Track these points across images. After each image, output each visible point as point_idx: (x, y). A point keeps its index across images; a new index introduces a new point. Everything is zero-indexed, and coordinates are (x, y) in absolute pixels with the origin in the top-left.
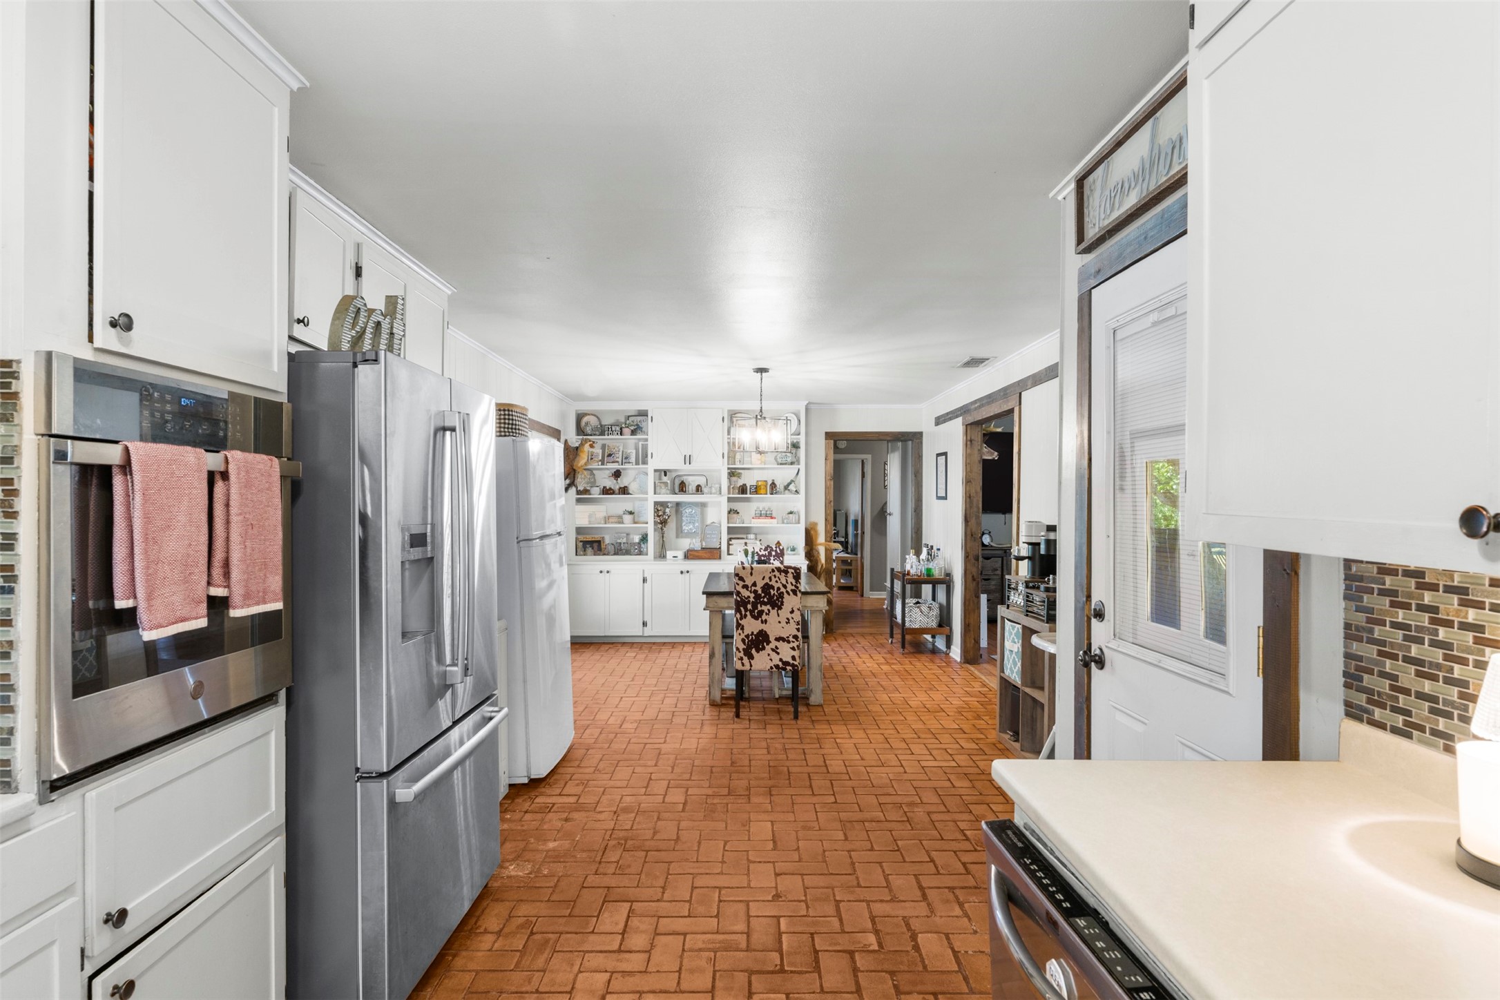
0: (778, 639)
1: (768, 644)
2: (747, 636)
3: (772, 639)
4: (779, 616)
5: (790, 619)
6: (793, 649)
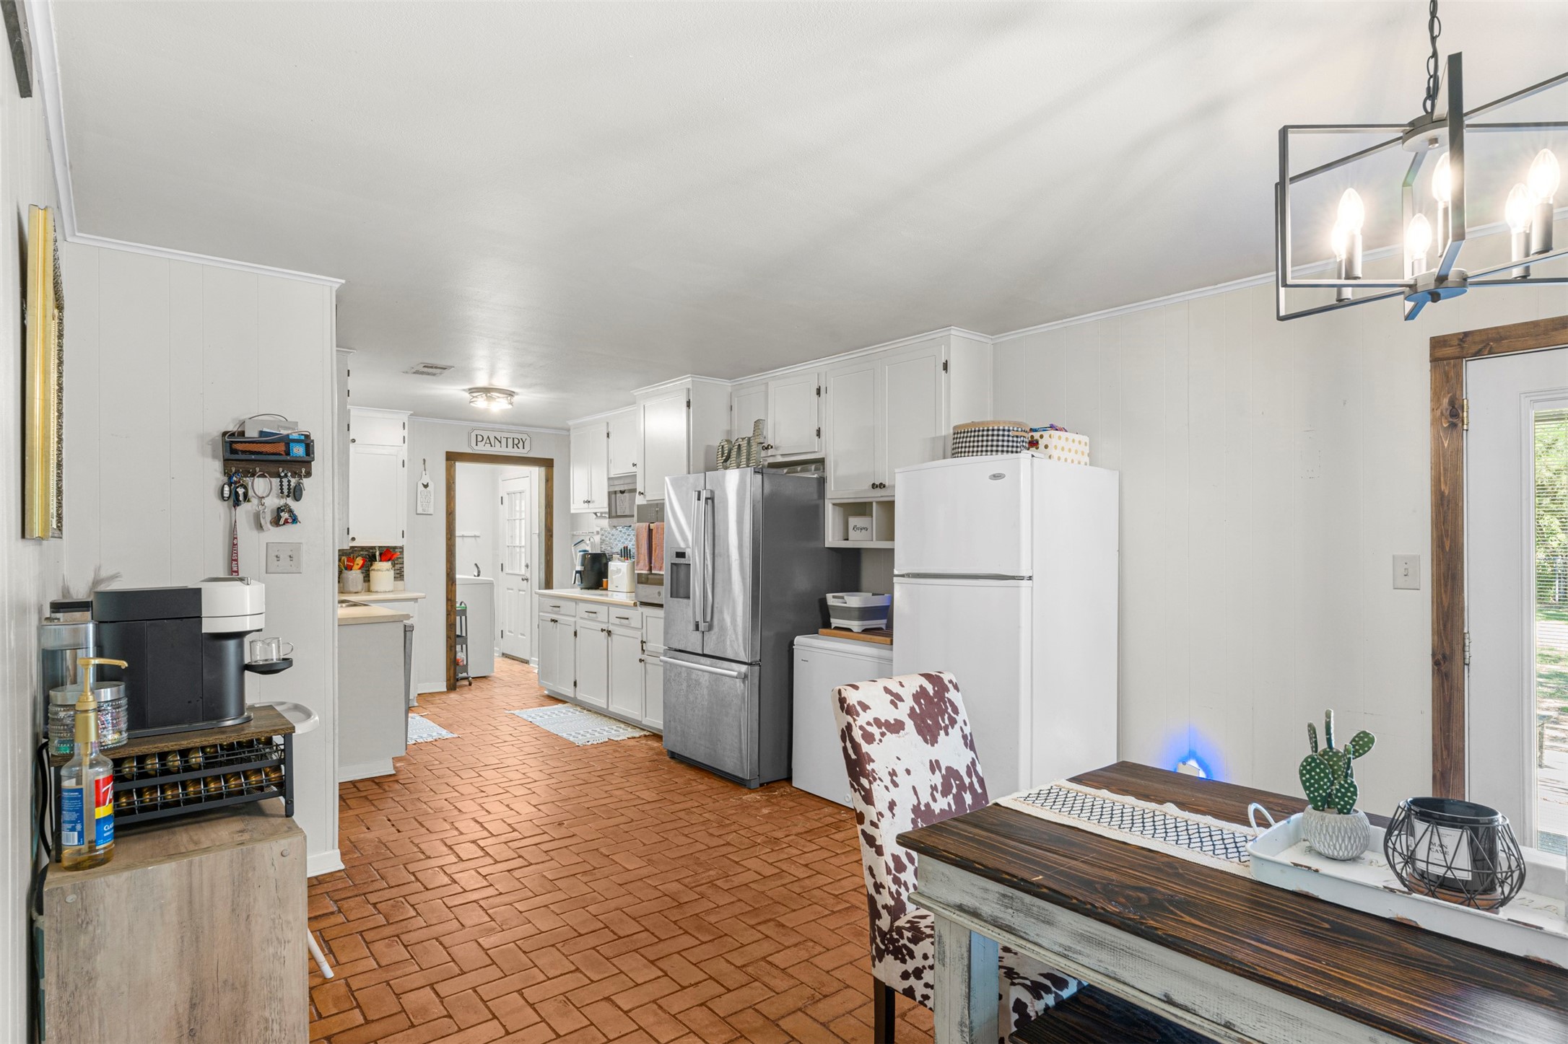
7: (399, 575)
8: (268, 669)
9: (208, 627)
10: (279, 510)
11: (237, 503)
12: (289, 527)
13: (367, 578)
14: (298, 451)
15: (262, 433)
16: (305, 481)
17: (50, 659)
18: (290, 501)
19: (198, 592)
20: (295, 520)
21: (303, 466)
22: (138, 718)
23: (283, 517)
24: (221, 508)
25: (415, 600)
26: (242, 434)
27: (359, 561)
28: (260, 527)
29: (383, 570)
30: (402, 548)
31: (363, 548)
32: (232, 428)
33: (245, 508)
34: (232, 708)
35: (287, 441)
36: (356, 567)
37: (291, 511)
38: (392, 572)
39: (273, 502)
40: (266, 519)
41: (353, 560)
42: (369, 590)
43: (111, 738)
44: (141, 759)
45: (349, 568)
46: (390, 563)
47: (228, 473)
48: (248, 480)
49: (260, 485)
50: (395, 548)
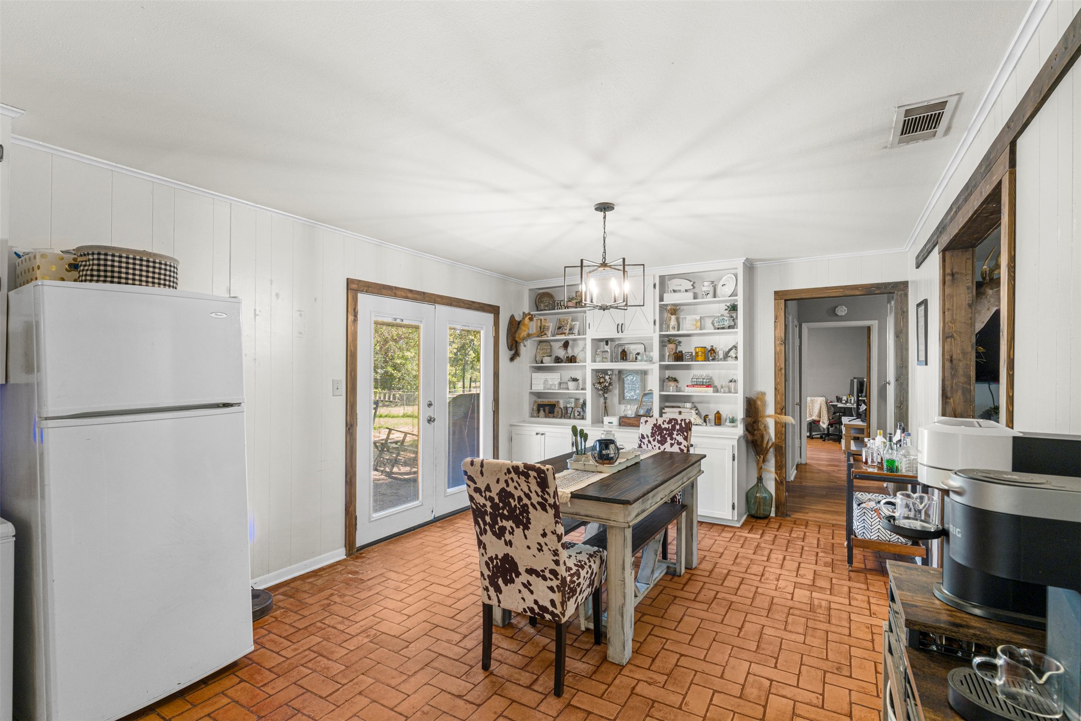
0: (530, 571)
1: (517, 576)
2: (491, 559)
3: (522, 569)
4: (526, 538)
5: (543, 544)
6: (551, 589)
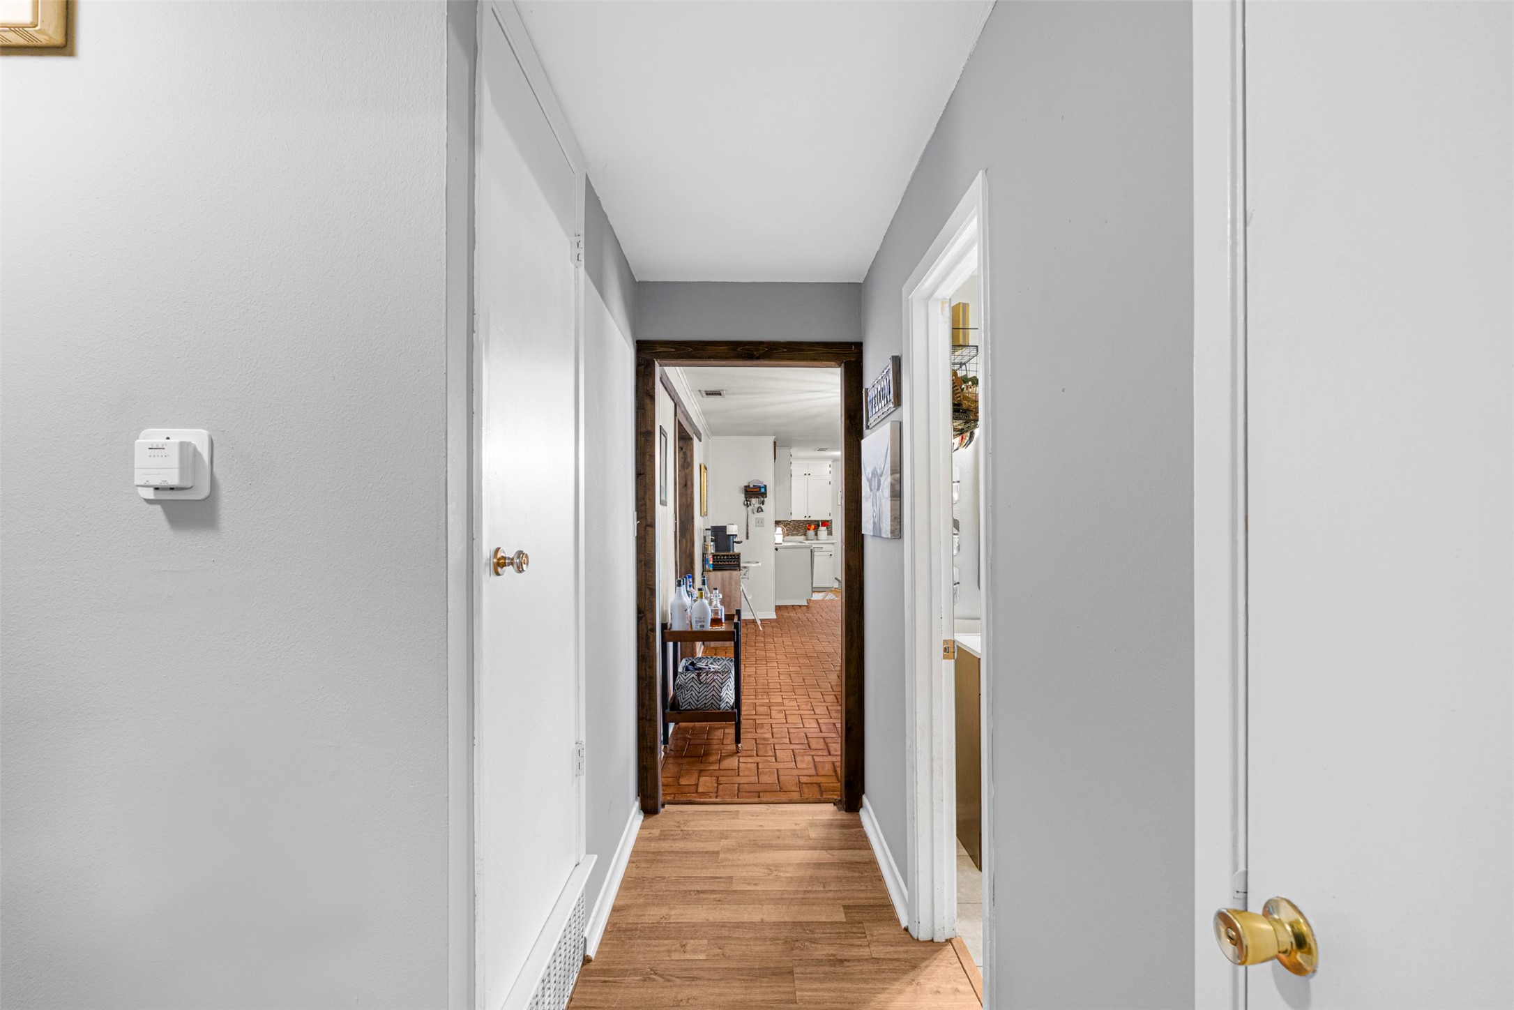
7: (830, 533)
8: (738, 543)
9: (728, 533)
10: (758, 508)
11: (748, 506)
12: (761, 513)
13: (816, 534)
14: (763, 490)
15: (754, 486)
16: (765, 499)
17: (705, 537)
18: (761, 505)
19: (726, 527)
20: (762, 511)
21: (764, 495)
22: (717, 550)
23: (760, 510)
24: (744, 507)
25: (833, 544)
26: (749, 486)
27: (813, 526)
28: (754, 513)
29: (823, 531)
30: (831, 520)
31: (815, 521)
32: (747, 484)
33: (750, 507)
34: (732, 549)
35: (760, 487)
36: (812, 529)
37: (761, 508)
38: (826, 532)
39: (757, 505)
40: (755, 512)
41: (810, 526)
42: (817, 540)
43: (713, 551)
44: (717, 556)
45: (809, 529)
46: (825, 528)
47: (746, 498)
48: (750, 499)
49: (754, 501)
50: (828, 521)
